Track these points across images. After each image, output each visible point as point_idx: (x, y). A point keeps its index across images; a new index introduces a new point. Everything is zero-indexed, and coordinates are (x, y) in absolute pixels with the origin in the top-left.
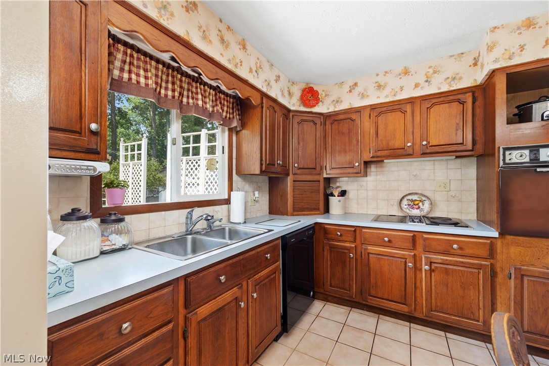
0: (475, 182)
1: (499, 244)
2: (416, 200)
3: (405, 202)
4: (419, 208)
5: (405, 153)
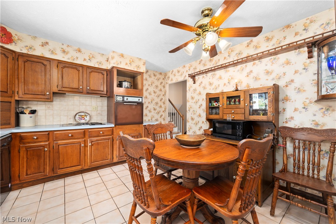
0: (107, 107)
2: (83, 115)
3: (77, 116)
4: (84, 119)
5: (79, 91)
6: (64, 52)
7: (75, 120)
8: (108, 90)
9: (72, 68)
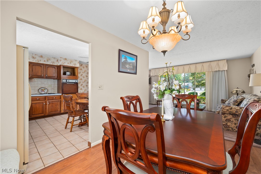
0: (57, 85)
1: (62, 96)
2: (43, 89)
4: (44, 91)
6: (33, 58)
7: (39, 92)
8: (58, 76)
9: (37, 65)
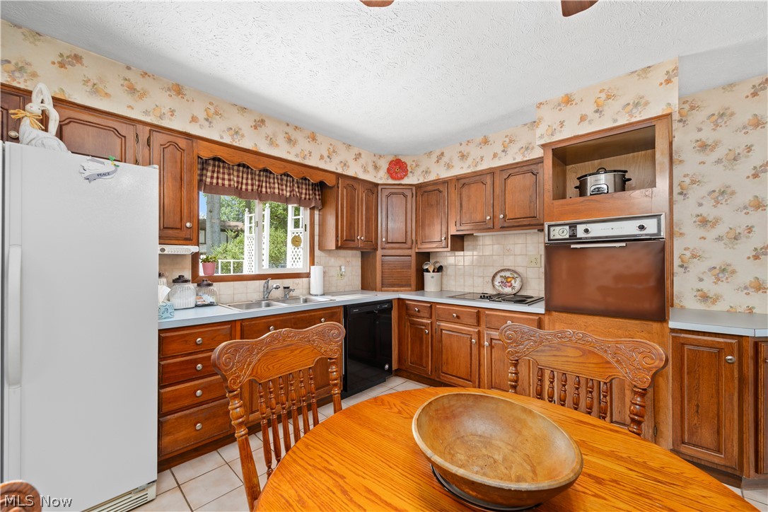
1: (546, 319)
2: (509, 277)
3: (498, 279)
5: (488, 227)
6: (463, 157)
7: (494, 286)
